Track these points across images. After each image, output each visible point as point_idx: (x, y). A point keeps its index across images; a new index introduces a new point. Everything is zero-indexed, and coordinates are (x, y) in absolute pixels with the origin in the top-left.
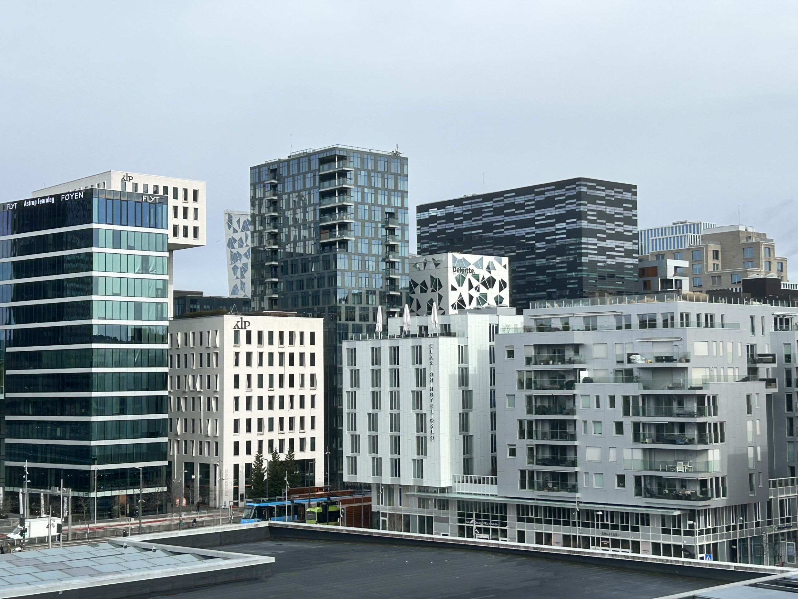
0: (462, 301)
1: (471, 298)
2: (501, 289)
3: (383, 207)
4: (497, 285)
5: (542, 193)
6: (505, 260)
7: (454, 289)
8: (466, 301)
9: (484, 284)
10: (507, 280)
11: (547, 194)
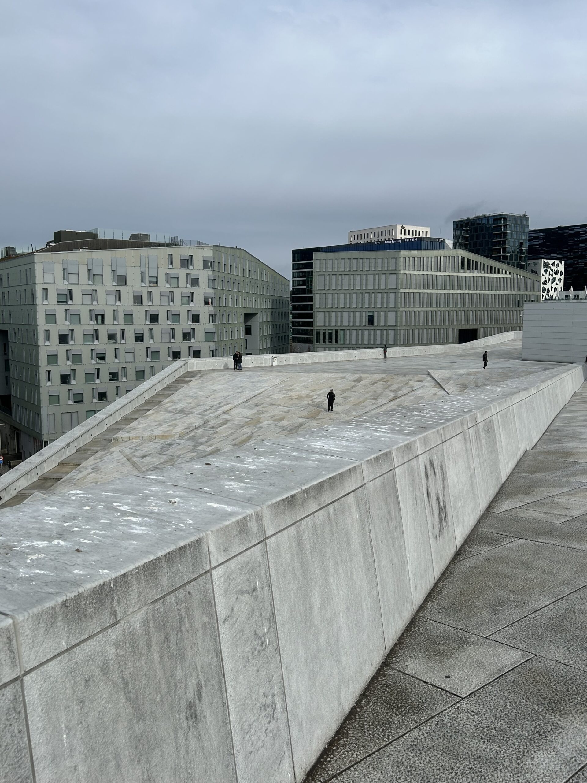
0: (546, 281)
1: (549, 279)
2: (561, 275)
3: (519, 240)
4: (559, 273)
5: (573, 230)
6: (563, 262)
7: (543, 275)
8: (548, 281)
9: (555, 273)
10: (563, 271)
11: (576, 230)
